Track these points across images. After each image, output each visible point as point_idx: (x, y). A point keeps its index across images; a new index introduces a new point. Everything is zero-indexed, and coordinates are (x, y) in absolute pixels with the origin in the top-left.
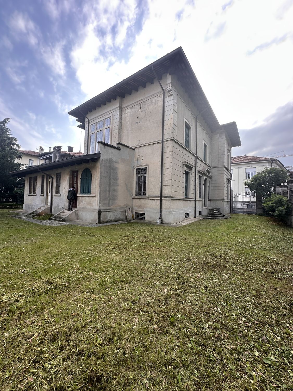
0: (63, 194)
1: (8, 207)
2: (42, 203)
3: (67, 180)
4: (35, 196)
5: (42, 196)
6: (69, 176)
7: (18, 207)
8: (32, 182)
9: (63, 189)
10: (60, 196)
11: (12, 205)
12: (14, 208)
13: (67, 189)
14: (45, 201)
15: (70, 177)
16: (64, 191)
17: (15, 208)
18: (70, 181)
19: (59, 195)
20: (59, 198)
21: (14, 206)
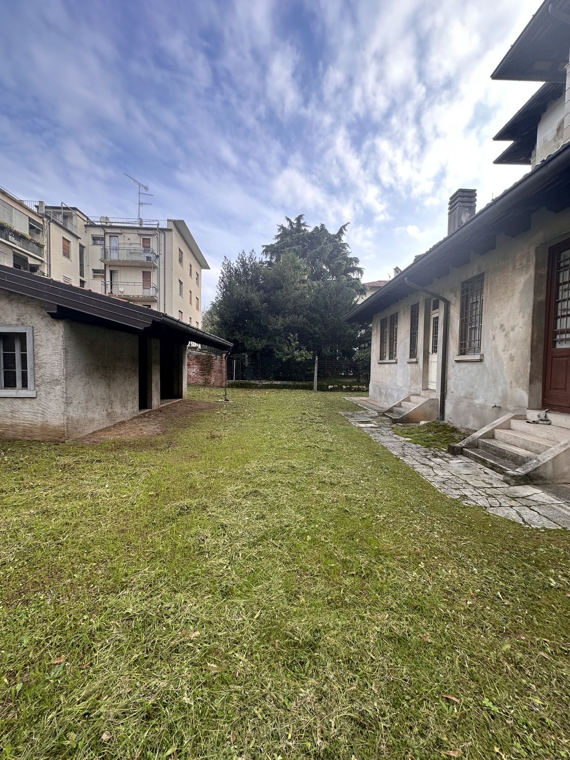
0: (496, 352)
1: (344, 387)
2: (411, 384)
3: (522, 292)
4: (393, 365)
5: (413, 363)
6: (532, 272)
7: (360, 388)
8: (387, 330)
9: (498, 332)
10: (481, 361)
11: (351, 384)
12: (354, 391)
13: (517, 329)
14: (420, 379)
15: (537, 276)
16: (500, 342)
17: (356, 390)
18: (536, 292)
19: (477, 357)
20: (475, 367)
21: (353, 387)
